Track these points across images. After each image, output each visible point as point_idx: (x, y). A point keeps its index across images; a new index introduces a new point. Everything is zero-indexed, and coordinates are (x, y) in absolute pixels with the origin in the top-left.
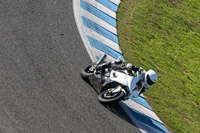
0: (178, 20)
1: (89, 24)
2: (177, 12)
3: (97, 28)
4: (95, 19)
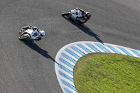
0: (100, 73)
1: (61, 74)
2: (100, 70)
3: (65, 76)
4: (64, 72)
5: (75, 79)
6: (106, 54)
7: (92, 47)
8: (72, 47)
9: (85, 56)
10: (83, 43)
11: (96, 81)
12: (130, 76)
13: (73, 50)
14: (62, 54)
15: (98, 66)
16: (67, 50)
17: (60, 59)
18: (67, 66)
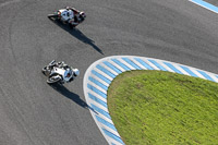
0: (141, 96)
1: (91, 96)
2: (140, 92)
3: (96, 99)
4: (95, 94)
5: (109, 104)
6: (149, 71)
7: (131, 62)
8: (106, 63)
9: (122, 74)
10: (119, 58)
11: (136, 107)
12: (180, 99)
13: (106, 67)
14: (93, 71)
15: (138, 87)
16: (98, 66)
17: (90, 78)
18: (98, 87)
